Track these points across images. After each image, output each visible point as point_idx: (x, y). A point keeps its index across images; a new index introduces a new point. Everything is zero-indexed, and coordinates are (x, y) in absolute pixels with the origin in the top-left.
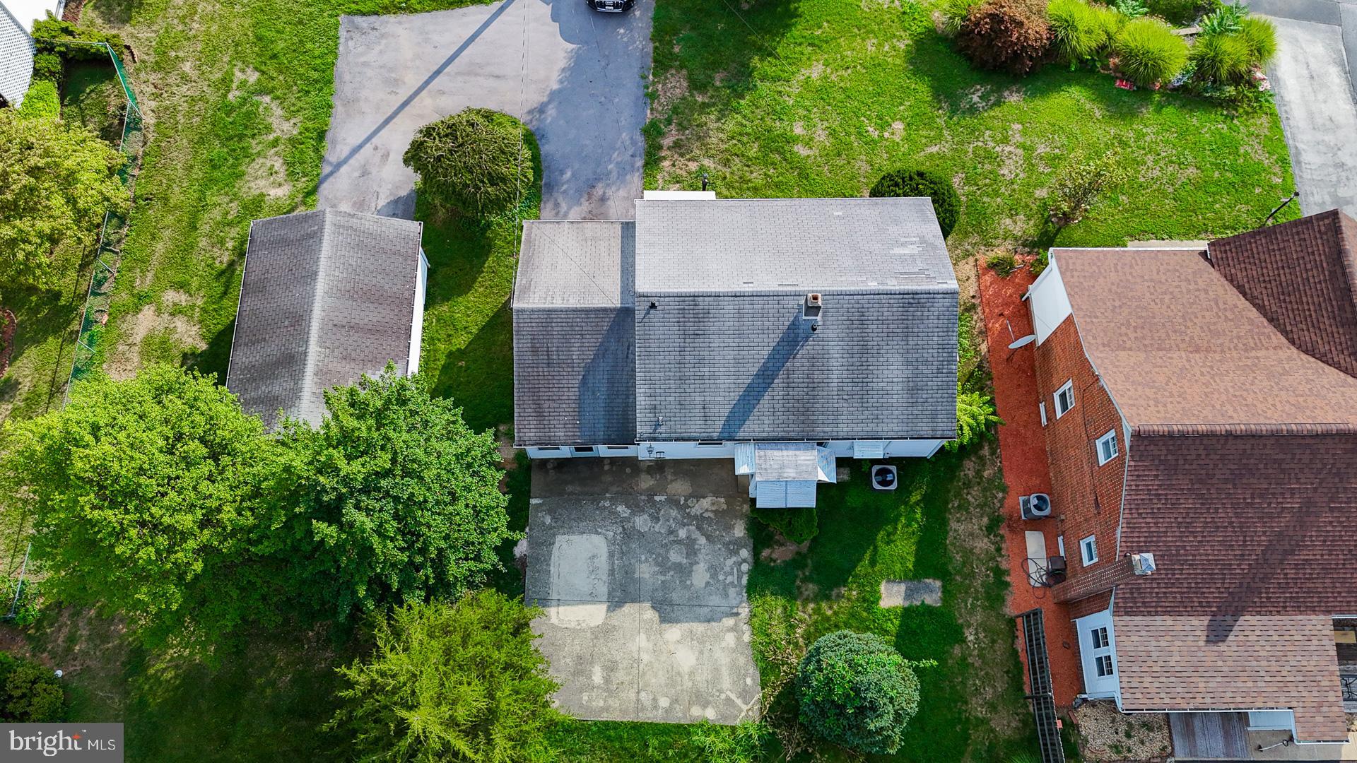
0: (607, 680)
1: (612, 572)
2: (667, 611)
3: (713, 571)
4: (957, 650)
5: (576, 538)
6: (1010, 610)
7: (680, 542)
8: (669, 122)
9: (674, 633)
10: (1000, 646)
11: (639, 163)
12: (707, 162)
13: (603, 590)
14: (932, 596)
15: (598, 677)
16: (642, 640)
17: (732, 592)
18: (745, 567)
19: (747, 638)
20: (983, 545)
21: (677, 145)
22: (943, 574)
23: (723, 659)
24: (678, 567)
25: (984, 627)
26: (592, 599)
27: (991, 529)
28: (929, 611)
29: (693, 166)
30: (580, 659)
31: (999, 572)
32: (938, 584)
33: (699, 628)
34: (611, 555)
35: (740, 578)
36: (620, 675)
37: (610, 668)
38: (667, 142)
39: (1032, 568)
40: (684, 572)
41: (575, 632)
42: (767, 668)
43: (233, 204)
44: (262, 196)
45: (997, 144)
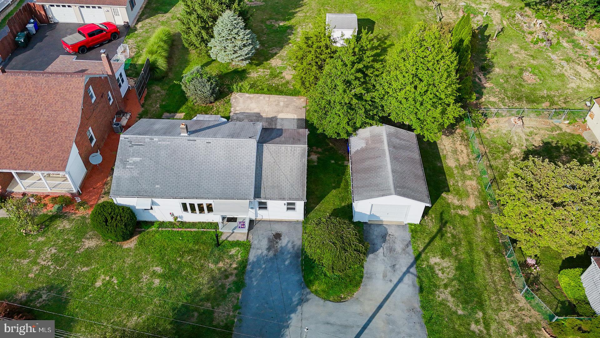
0: (279, 102)
1: (275, 125)
2: (258, 115)
4: (164, 103)
6: (142, 110)
8: (229, 291)
9: (256, 111)
10: (149, 102)
11: (249, 267)
12: (212, 266)
13: (279, 121)
14: (166, 116)
16: (266, 110)
17: (235, 118)
19: (232, 109)
21: (227, 277)
23: (241, 105)
25: (152, 107)
26: (283, 119)
28: (169, 111)
29: (221, 264)
30: (287, 107)
31: (141, 118)
32: (163, 117)
33: (247, 111)
36: (274, 103)
37: (277, 105)
38: (232, 278)
41: (289, 112)
42: (228, 102)
43: (455, 254)
44: (443, 258)
45: (49, 267)
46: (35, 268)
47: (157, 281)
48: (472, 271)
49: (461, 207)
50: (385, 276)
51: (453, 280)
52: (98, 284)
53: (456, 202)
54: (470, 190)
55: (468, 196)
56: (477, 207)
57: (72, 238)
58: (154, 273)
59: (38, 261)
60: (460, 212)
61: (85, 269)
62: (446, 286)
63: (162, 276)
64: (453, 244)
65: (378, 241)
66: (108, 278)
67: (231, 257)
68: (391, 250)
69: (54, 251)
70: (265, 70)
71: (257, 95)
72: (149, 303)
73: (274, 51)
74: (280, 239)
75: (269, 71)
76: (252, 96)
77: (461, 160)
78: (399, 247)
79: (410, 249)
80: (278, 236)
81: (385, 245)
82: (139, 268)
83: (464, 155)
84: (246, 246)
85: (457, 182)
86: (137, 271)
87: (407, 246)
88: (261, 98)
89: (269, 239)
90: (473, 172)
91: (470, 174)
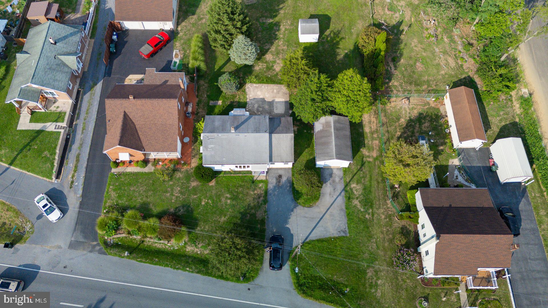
0: (273, 90)
1: (273, 107)
2: (263, 100)
3: (253, 107)
4: (208, 94)
5: (280, 113)
6: (197, 99)
7: (260, 112)
8: (261, 204)
9: (261, 97)
10: (200, 94)
11: (269, 193)
12: (252, 193)
13: (275, 104)
14: (211, 103)
15: (275, 91)
16: (267, 96)
17: (250, 103)
18: (247, 107)
19: (248, 96)
20: (200, 110)
21: (259, 198)
22: (208, 105)
23: (252, 93)
24: (260, 107)
25: (203, 97)
26: (277, 102)
27: (198, 113)
28: (213, 100)
29: (256, 192)
30: (278, 93)
31: (198, 106)
32: (210, 104)
33: (256, 97)
34: (273, 109)
35: (248, 106)
36: (271, 91)
37: (273, 92)
38: (262, 198)
39: (191, 106)
40: (259, 107)
41: (279, 97)
42: (244, 91)
43: (363, 182)
44: (357, 184)
45: (179, 196)
46: (174, 198)
47: (229, 201)
48: (370, 191)
49: (369, 157)
50: (330, 194)
51: (361, 195)
52: (203, 203)
53: (367, 154)
54: (374, 146)
55: (373, 150)
56: (377, 156)
57: (185, 182)
58: (227, 197)
59: (174, 194)
60: (368, 159)
61: (195, 196)
62: (357, 198)
63: (230, 199)
64: (363, 177)
65: (328, 177)
66: (206, 201)
67: (260, 188)
68: (334, 181)
69: (179, 189)
70: (263, 64)
71: (260, 85)
72: (228, 212)
73: (267, 47)
74: (282, 178)
75: (265, 64)
76: (257, 85)
77: (372, 127)
78: (337, 180)
79: (342, 181)
80: (280, 176)
81: (331, 179)
82: (219, 195)
83: (375, 124)
84: (266, 182)
85: (369, 141)
86: (219, 196)
87: (341, 179)
88: (263, 87)
89: (276, 178)
90: (378, 135)
91: (376, 136)
